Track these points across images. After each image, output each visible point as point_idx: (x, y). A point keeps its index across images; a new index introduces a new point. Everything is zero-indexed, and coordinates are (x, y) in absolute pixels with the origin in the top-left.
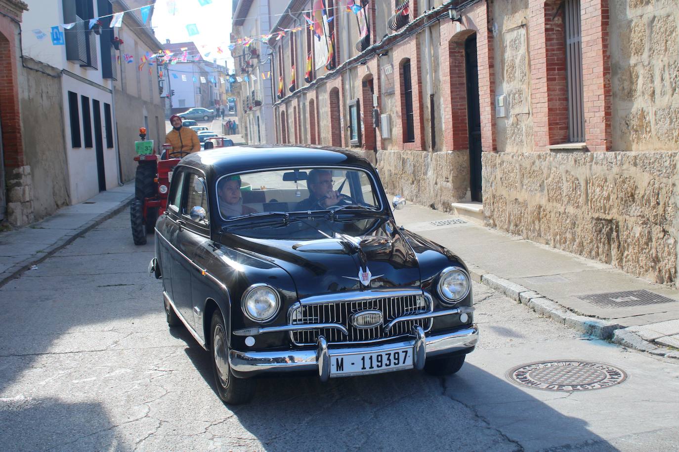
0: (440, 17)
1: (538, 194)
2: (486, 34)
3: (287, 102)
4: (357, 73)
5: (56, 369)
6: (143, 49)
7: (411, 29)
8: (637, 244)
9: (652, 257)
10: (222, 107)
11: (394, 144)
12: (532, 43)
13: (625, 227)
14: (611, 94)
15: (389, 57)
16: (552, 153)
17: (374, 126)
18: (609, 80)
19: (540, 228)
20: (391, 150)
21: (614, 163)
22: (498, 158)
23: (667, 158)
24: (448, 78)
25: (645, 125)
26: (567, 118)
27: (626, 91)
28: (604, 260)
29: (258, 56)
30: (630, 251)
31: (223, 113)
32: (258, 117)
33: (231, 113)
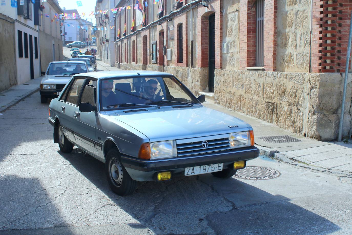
0: (198, 4)
1: (241, 90)
2: (219, 14)
3: (122, 41)
4: (157, 29)
5: (15, 162)
6: (53, 12)
7: (184, 9)
8: (285, 114)
9: (292, 121)
10: (89, 41)
11: (173, 63)
12: (241, 19)
13: (280, 107)
14: (277, 45)
15: (172, 22)
16: (248, 71)
17: (164, 54)
18: (276, 39)
19: (241, 105)
20: (171, 66)
21: (276, 77)
22: (222, 72)
23: (301, 76)
24: (200, 33)
25: (292, 60)
26: (256, 55)
27: (284, 44)
28: (270, 121)
29: (108, 18)
30: (282, 118)
31: (90, 44)
32: (107, 47)
33: (94, 44)
